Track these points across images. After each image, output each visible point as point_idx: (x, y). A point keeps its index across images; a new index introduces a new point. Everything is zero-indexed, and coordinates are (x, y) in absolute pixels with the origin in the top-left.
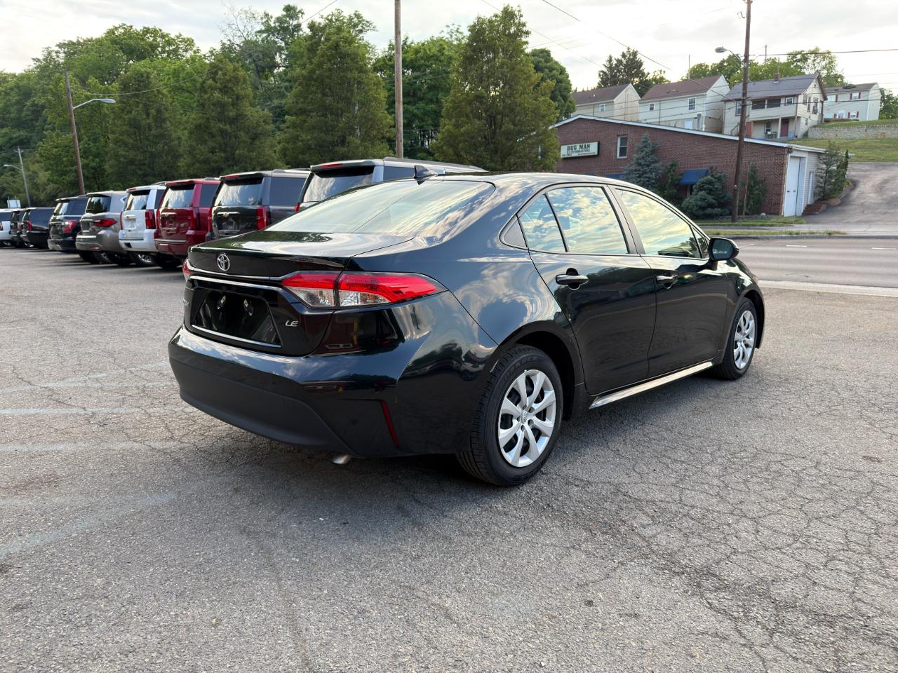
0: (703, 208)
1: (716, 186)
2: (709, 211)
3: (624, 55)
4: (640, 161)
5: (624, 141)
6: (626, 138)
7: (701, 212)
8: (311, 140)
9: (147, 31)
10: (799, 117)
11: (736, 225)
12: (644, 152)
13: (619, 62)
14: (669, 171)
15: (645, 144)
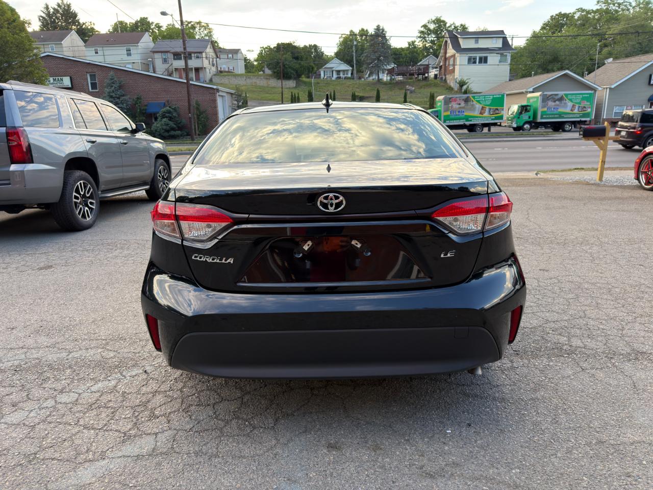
0: (168, 131)
1: (174, 115)
2: (172, 133)
3: (59, 5)
4: (111, 94)
5: (93, 77)
6: (95, 75)
7: (166, 134)
10: (205, 68)
11: (195, 143)
12: (114, 87)
13: (56, 11)
14: (136, 103)
15: (113, 81)
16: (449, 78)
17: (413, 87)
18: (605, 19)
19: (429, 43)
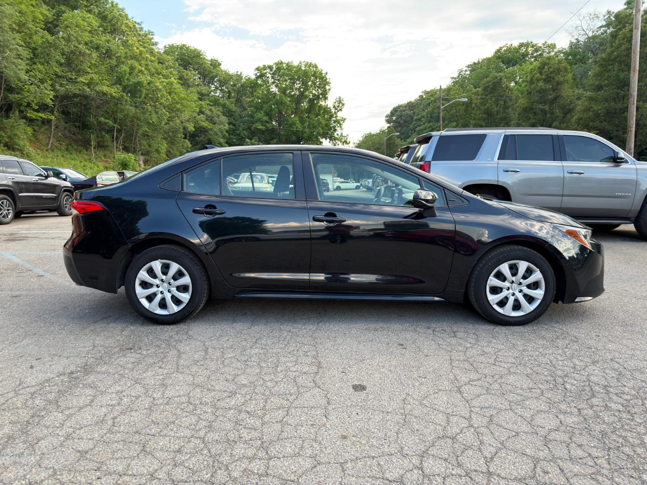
8: (600, 110)
9: (521, 45)
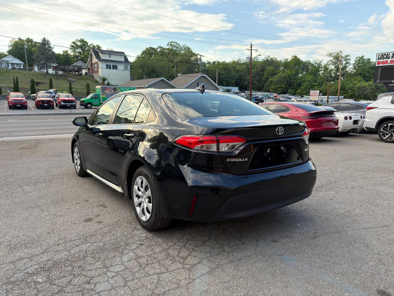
16: (95, 75)
17: (73, 79)
18: (172, 54)
19: (78, 53)
